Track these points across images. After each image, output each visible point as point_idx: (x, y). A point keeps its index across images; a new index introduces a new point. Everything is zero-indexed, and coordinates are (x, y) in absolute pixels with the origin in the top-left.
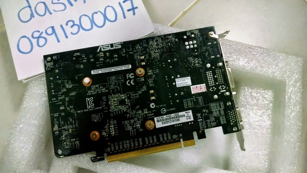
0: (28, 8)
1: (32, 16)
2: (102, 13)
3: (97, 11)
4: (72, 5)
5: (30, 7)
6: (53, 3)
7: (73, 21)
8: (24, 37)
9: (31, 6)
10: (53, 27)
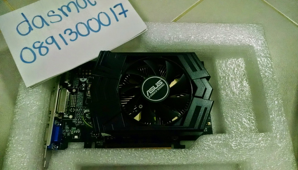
1: (31, 29)
2: (96, 19)
3: (91, 18)
4: (67, 16)
5: (27, 21)
6: (49, 16)
7: (71, 30)
8: (26, 48)
10: (52, 37)
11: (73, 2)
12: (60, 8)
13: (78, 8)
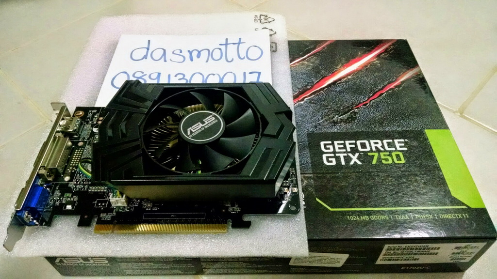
0: (146, 50)
1: (145, 57)
2: (220, 77)
3: (214, 73)
4: (192, 60)
5: (148, 49)
6: (173, 53)
7: (184, 75)
8: (125, 73)
9: (150, 48)
10: (159, 74)
11: (208, 50)
12: (191, 51)
13: (210, 57)
